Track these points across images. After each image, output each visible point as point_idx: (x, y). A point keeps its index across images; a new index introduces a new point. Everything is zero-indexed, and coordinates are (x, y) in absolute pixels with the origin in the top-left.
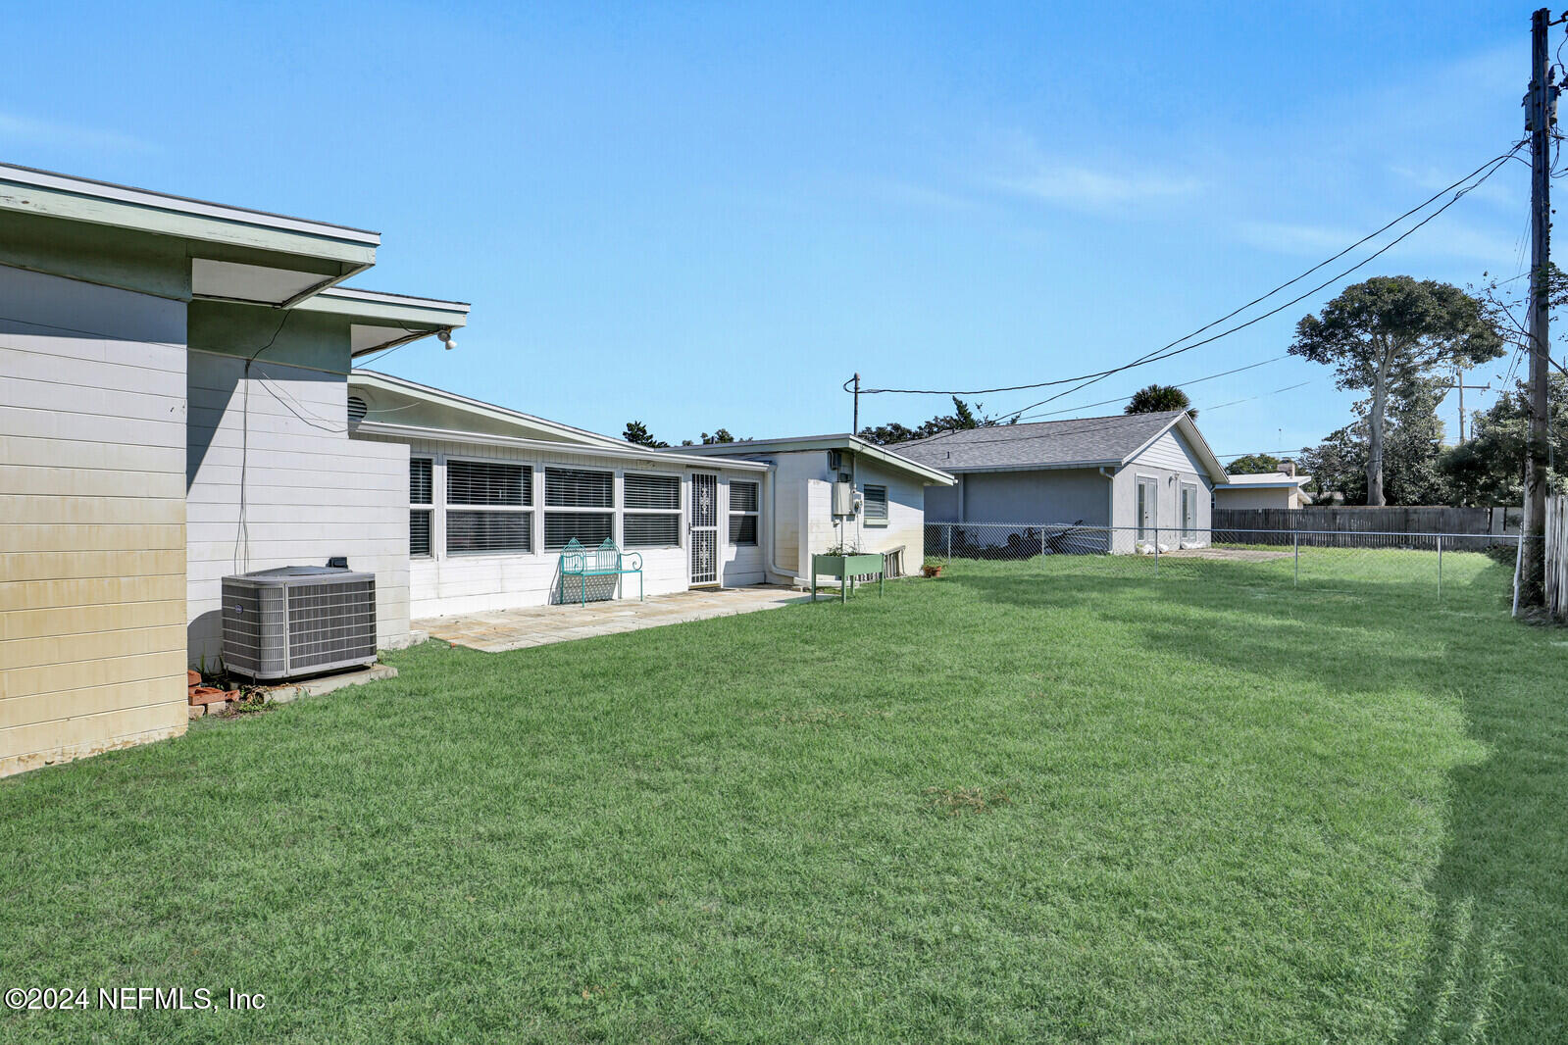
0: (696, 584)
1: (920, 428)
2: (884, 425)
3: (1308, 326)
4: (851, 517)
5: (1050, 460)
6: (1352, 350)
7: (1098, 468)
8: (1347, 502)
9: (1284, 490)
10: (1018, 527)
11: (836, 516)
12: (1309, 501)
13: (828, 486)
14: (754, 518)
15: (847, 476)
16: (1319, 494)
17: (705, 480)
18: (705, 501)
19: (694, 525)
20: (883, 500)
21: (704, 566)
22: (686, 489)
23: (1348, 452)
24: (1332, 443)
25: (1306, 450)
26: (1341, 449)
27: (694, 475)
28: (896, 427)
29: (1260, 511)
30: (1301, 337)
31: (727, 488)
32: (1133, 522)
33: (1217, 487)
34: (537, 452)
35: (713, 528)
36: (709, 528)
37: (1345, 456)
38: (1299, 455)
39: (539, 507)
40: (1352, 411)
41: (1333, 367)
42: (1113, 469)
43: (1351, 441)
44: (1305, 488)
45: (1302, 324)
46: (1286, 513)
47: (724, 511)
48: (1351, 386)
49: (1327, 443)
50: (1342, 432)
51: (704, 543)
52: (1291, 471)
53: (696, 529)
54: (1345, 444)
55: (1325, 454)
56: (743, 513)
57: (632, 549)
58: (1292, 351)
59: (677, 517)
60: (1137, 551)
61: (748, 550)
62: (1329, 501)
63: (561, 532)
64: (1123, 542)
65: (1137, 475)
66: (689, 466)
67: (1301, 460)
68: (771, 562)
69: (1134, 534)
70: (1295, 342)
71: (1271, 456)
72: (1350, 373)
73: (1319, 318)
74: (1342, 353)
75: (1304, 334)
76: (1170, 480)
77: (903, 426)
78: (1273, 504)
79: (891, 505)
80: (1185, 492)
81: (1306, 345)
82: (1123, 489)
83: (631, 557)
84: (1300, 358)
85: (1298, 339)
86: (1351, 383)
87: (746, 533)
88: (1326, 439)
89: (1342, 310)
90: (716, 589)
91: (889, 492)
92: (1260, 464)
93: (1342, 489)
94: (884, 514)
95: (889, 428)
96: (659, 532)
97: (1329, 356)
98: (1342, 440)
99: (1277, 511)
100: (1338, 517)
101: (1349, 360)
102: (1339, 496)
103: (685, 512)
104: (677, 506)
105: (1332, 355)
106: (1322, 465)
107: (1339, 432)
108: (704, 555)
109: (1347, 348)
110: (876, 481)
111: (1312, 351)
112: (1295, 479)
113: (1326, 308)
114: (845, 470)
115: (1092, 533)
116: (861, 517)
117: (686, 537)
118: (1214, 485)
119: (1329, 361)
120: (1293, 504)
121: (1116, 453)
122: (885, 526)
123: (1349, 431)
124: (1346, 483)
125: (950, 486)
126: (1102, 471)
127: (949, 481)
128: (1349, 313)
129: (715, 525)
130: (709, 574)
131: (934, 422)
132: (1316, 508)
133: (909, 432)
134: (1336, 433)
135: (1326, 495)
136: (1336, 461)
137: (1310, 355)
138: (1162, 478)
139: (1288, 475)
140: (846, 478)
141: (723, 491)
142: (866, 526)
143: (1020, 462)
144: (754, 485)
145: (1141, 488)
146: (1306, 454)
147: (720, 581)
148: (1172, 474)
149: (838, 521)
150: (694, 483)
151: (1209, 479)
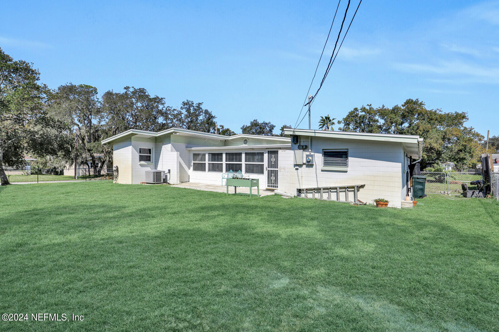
0: (269, 188)
11: (296, 165)
15: (304, 146)
17: (273, 152)
18: (273, 160)
19: (268, 168)
20: (346, 157)
21: (273, 182)
22: (266, 156)
27: (268, 151)
34: (223, 150)
35: (277, 169)
36: (275, 169)
39: (224, 162)
51: (273, 174)
53: (269, 169)
57: (248, 174)
59: (263, 165)
63: (230, 168)
66: (266, 148)
96: (257, 170)
103: (265, 163)
108: (273, 178)
114: (304, 143)
117: (266, 172)
122: (346, 172)
129: (277, 168)
130: (275, 185)
142: (324, 171)
149: (298, 168)
150: (268, 154)
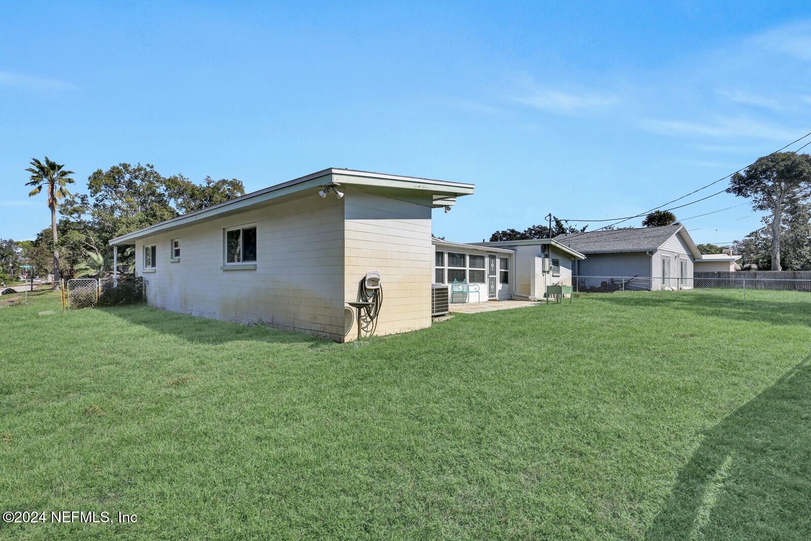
0: (490, 298)
1: (525, 231)
2: (505, 230)
3: (737, 178)
4: (548, 272)
5: (621, 248)
6: (762, 190)
7: (646, 252)
8: (759, 269)
9: (727, 262)
10: (607, 278)
11: (544, 272)
12: (740, 268)
13: (541, 259)
14: (507, 272)
15: (547, 255)
16: (743, 265)
17: (493, 257)
18: (492, 265)
20: (558, 265)
21: (492, 291)
22: (487, 260)
23: (759, 243)
24: (750, 238)
25: (736, 242)
26: (756, 241)
27: (488, 255)
28: (513, 231)
29: (716, 273)
30: (733, 184)
31: (499, 260)
32: (660, 275)
33: (696, 260)
34: (446, 247)
36: (494, 276)
37: (758, 245)
38: (732, 245)
39: (447, 267)
40: (761, 221)
41: (750, 199)
42: (652, 253)
43: (761, 237)
44: (737, 262)
45: (734, 178)
46: (729, 273)
47: (498, 270)
48: (761, 209)
49: (748, 238)
50: (756, 232)
51: (492, 281)
52: (730, 253)
53: (490, 276)
54: (758, 239)
55: (746, 244)
56: (504, 270)
57: (472, 284)
58: (728, 191)
59: (484, 271)
60: (662, 289)
61: (506, 285)
62: (749, 268)
63: (452, 277)
64: (656, 285)
65: (662, 255)
66: (488, 252)
67: (733, 247)
68: (514, 290)
69: (660, 281)
70: (730, 186)
71: (714, 245)
72: (761, 202)
73: (743, 174)
74: (756, 192)
75: (735, 183)
76: (676, 257)
77: (516, 230)
78: (722, 269)
79: (561, 268)
80: (682, 263)
81: (736, 188)
82: (656, 260)
83: (473, 287)
84: (733, 195)
85: (732, 185)
86: (761, 207)
87: (505, 279)
88: (748, 236)
89: (756, 170)
90: (495, 300)
91: (560, 262)
92: (708, 249)
93: (757, 262)
94: (558, 271)
95: (508, 231)
96: (478, 277)
97: (749, 194)
98: (756, 236)
99: (725, 273)
100: (757, 276)
101: (760, 196)
102: (754, 266)
103: (487, 269)
104: (484, 267)
105: (751, 193)
106: (745, 249)
107: (754, 232)
108: (492, 287)
109: (759, 189)
110: (557, 257)
111: (739, 191)
112: (733, 257)
113: (747, 169)
114: (546, 253)
115: (642, 281)
116: (551, 273)
117: (487, 280)
118: (694, 259)
119: (749, 196)
120: (732, 269)
121: (653, 245)
122: (559, 276)
123: (760, 232)
124: (758, 260)
125: (583, 260)
126: (647, 253)
127: (583, 257)
128: (760, 171)
129: (496, 275)
130: (494, 294)
131: (532, 228)
132: (743, 272)
133: (519, 233)
134: (753, 233)
135: (747, 265)
136: (753, 247)
137: (738, 193)
138: (672, 256)
139: (728, 255)
140: (547, 256)
141: (498, 261)
142: (553, 276)
143: (606, 249)
144: (507, 259)
145: (664, 261)
146: (736, 244)
147: (497, 298)
148: (676, 255)
149: (544, 274)
150: (489, 258)
151: (693, 257)
